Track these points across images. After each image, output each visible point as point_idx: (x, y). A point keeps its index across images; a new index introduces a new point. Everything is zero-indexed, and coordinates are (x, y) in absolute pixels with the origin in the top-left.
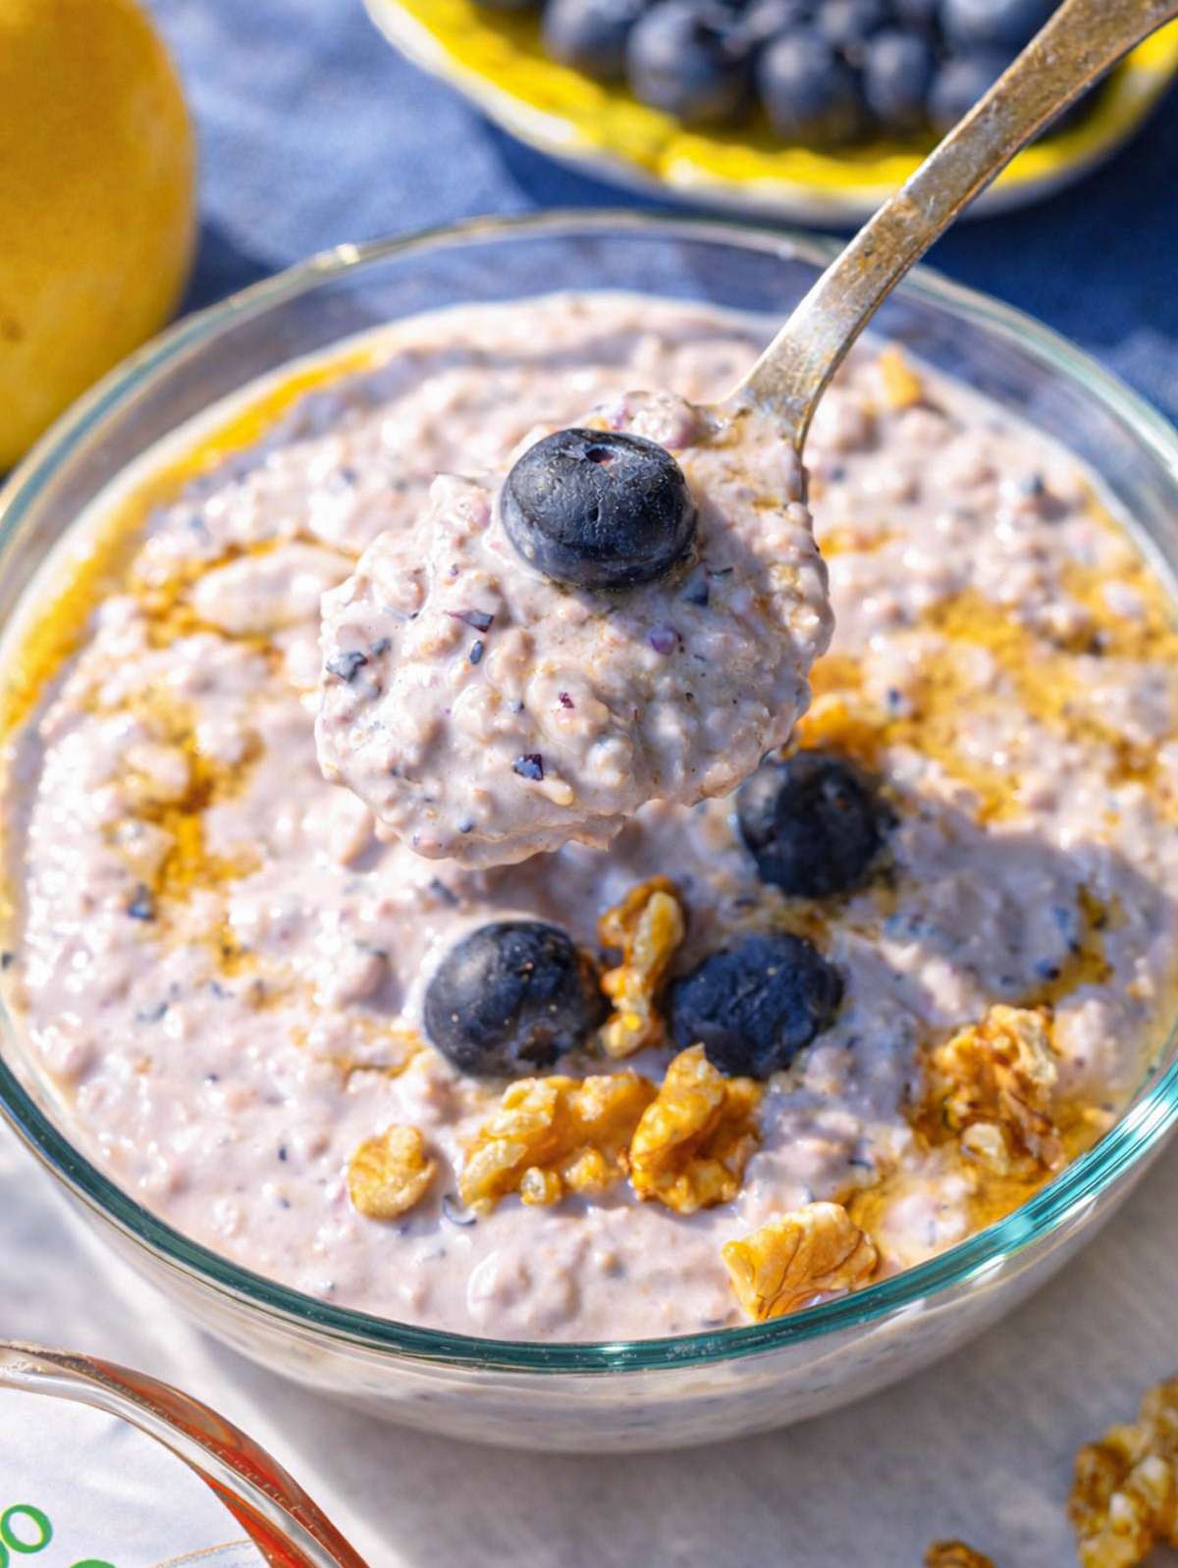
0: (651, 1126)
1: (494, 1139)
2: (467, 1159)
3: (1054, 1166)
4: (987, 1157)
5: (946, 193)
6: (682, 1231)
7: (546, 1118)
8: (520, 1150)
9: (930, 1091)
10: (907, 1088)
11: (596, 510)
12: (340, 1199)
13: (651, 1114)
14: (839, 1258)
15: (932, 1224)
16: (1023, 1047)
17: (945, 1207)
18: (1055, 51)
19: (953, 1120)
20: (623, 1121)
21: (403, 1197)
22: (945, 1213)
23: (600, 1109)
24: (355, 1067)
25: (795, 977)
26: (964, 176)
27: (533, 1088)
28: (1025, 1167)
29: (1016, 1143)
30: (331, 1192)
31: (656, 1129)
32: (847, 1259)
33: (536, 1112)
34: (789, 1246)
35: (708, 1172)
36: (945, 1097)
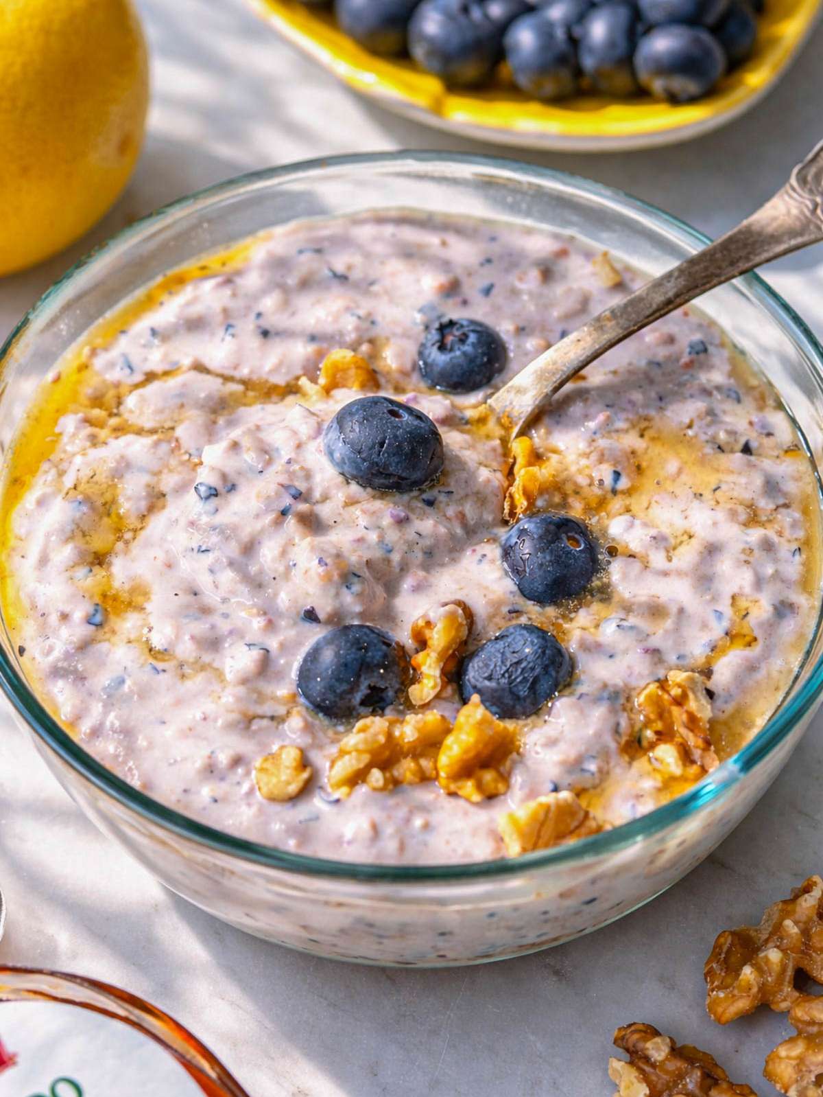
0: (450, 748)
1: (349, 753)
2: (332, 767)
3: (711, 770)
4: (668, 764)
5: (634, 316)
6: (472, 809)
7: (382, 739)
8: (366, 758)
9: (632, 726)
10: (618, 724)
11: (385, 442)
12: (251, 792)
13: (449, 740)
14: (572, 826)
15: (634, 806)
16: (691, 696)
17: (642, 796)
18: (721, 252)
19: (645, 744)
20: (431, 744)
21: (293, 788)
22: (642, 800)
23: (416, 735)
24: (254, 718)
25: (544, 653)
26: (648, 308)
27: (373, 722)
28: (694, 770)
29: (686, 756)
30: (245, 787)
31: (454, 750)
32: (577, 827)
33: (376, 735)
34: (541, 816)
35: (488, 776)
36: (641, 730)
